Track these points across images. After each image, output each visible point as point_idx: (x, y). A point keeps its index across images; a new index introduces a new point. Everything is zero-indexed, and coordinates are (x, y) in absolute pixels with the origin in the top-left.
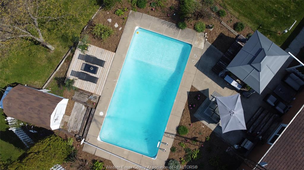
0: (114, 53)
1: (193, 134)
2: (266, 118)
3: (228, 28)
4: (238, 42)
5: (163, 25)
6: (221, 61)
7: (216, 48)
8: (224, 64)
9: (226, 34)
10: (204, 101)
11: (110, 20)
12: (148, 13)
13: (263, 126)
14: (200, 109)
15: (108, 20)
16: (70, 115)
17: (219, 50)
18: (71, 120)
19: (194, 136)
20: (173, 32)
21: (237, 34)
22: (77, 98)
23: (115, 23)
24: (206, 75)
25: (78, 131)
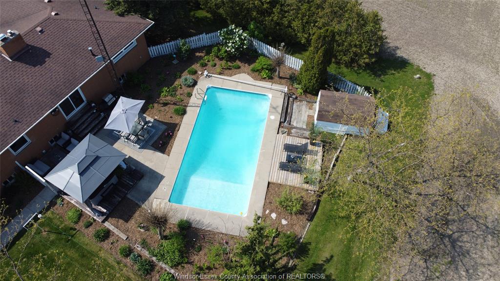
0: (270, 181)
1: (167, 110)
2: (84, 127)
3: (117, 231)
4: (105, 211)
5: (209, 223)
6: (131, 185)
7: (137, 202)
8: (128, 181)
9: (121, 221)
10: (154, 141)
11: (284, 222)
12: (233, 237)
13: (87, 119)
14: (160, 133)
15: (287, 223)
16: (308, 116)
17: (132, 201)
18: (305, 112)
19: (166, 108)
20: (195, 216)
21: (107, 224)
22: (305, 132)
23: (276, 219)
24: (151, 169)
25: (295, 102)
